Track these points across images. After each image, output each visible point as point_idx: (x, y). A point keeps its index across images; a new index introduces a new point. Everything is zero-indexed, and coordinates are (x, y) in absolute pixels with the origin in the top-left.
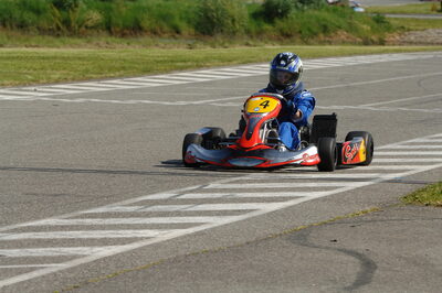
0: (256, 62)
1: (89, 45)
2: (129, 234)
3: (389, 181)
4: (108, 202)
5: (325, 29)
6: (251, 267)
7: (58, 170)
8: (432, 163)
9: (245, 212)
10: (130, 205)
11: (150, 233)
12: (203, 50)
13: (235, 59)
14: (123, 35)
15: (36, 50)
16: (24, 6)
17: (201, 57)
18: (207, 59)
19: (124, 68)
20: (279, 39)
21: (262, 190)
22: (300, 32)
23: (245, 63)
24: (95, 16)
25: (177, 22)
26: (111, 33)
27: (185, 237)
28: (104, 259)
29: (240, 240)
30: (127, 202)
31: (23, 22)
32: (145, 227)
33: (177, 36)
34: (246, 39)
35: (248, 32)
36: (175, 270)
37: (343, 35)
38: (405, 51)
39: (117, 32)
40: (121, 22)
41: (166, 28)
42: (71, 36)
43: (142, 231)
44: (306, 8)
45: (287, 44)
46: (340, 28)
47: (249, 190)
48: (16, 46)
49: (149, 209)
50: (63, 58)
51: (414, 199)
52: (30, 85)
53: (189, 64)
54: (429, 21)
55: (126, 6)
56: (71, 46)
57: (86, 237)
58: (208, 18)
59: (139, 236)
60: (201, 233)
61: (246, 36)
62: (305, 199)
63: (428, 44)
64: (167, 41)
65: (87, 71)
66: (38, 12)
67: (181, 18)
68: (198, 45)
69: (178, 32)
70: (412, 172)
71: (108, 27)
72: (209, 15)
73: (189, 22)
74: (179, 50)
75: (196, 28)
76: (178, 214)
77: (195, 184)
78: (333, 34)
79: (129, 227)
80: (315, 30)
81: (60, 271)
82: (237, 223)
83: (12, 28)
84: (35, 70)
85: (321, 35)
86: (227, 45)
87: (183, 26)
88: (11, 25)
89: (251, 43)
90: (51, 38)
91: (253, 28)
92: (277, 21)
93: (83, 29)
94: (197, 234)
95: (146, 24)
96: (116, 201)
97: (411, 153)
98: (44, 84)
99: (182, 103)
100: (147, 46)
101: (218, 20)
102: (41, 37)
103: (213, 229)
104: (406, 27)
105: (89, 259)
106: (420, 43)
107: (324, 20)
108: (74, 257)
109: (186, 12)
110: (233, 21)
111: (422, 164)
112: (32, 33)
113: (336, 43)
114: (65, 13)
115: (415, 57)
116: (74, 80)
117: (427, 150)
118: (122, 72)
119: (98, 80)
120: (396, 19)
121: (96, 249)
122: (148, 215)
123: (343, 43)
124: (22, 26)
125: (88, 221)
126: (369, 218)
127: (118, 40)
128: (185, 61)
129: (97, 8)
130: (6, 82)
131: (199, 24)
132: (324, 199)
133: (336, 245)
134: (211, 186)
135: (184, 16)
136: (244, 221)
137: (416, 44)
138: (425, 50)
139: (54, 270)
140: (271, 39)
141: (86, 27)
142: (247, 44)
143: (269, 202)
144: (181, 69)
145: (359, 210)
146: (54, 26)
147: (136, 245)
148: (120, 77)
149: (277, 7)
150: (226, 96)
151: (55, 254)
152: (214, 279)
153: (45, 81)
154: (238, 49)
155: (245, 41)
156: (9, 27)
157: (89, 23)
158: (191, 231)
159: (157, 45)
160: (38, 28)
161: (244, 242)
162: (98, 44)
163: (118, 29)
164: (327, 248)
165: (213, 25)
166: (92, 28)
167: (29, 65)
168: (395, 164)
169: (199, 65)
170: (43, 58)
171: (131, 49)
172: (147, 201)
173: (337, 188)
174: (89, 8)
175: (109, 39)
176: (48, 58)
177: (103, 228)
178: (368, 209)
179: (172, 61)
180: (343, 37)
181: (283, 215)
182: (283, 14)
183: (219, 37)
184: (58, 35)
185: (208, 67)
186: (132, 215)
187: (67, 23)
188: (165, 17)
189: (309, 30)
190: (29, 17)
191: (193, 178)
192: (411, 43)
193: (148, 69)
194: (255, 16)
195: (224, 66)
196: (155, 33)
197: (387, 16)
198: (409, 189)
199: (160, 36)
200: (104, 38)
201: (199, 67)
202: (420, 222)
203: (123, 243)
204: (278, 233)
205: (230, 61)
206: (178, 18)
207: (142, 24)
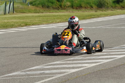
0: (115, 15)
1: (67, 12)
2: (80, 65)
6: (116, 74)
9: (113, 58)
11: (86, 65)
12: (99, 12)
13: (109, 14)
14: (77, 9)
15: (52, 14)
16: (48, 1)
17: (99, 14)
18: (101, 15)
20: (121, 9)
21: (118, 52)
23: (111, 16)
24: (69, 4)
25: (92, 4)
26: (73, 8)
27: (96, 66)
28: (73, 73)
29: (112, 66)
30: (79, 56)
31: (48, 6)
32: (84, 63)
33: (92, 8)
34: (112, 9)
35: (112, 7)
36: (94, 75)
39: (75, 8)
40: (76, 5)
41: (89, 6)
42: (62, 9)
43: (84, 65)
45: (124, 10)
47: (114, 52)
48: (47, 13)
49: (86, 58)
50: (60, 16)
52: (51, 24)
53: (96, 16)
56: (62, 12)
57: (68, 66)
58: (100, 3)
60: (101, 65)
64: (89, 10)
66: (52, 3)
67: (93, 4)
68: (98, 11)
69: (92, 7)
71: (72, 7)
73: (95, 4)
74: (93, 12)
75: (97, 6)
76: (94, 59)
79: (80, 63)
81: (61, 77)
82: (111, 61)
83: (45, 8)
84: (52, 19)
86: (106, 10)
87: (93, 5)
88: (45, 7)
89: (113, 10)
90: (56, 10)
91: (113, 5)
92: (120, 3)
93: (65, 7)
95: (83, 5)
98: (55, 23)
99: (94, 27)
100: (83, 11)
102: (53, 10)
103: (104, 63)
105: (69, 73)
108: (65, 72)
109: (94, 2)
110: (108, 4)
112: (51, 9)
114: (60, 3)
116: (63, 22)
121: (71, 70)
122: (85, 60)
124: (48, 7)
125: (68, 62)
127: (75, 10)
128: (94, 16)
129: (69, 1)
130: (44, 23)
131: (98, 5)
136: (113, 61)
139: (59, 76)
140: (119, 9)
141: (66, 7)
142: (112, 10)
143: (120, 55)
144: (93, 18)
146: (57, 7)
147: (82, 69)
150: (107, 25)
151: (59, 72)
152: (105, 78)
153: (55, 22)
154: (109, 12)
155: (111, 9)
156: (44, 8)
157: (67, 6)
158: (98, 64)
159: (86, 11)
160: (53, 8)
161: (113, 67)
162: (69, 12)
163: (75, 7)
165: (102, 5)
166: (68, 7)
167: (50, 18)
169: (98, 16)
170: (54, 16)
171: (79, 12)
174: (67, 1)
175: (73, 10)
176: (56, 16)
177: (72, 64)
179: (91, 16)
181: (124, 59)
182: (122, 1)
183: (104, 9)
184: (58, 9)
185: (101, 17)
186: (81, 60)
187: (61, 6)
188: (88, 3)
190: (50, 4)
193: (84, 18)
194: (114, 2)
195: (105, 17)
196: (86, 8)
199: (87, 9)
200: (71, 10)
201: (99, 17)
203: (79, 68)
204: (123, 64)
205: (107, 15)
206: (92, 3)
207: (82, 5)
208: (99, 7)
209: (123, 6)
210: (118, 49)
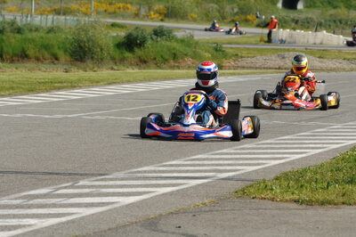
0: (119, 83)
2: (14, 222)
3: (223, 179)
5: (175, 57)
8: (258, 164)
9: (108, 204)
10: (16, 199)
11: (32, 221)
12: (76, 73)
13: (102, 81)
14: (12, 61)
17: (75, 79)
18: (79, 81)
19: (12, 88)
20: (138, 65)
22: (155, 59)
23: (109, 84)
25: (56, 50)
26: (3, 61)
27: (59, 224)
29: (104, 227)
30: (13, 196)
32: (27, 216)
33: (56, 62)
34: (111, 64)
35: (113, 59)
38: (239, 74)
39: (7, 59)
40: (11, 51)
41: (47, 55)
43: (25, 220)
44: (159, 39)
45: (144, 69)
46: (186, 55)
47: (111, 187)
49: (31, 202)
51: (242, 193)
53: (65, 84)
54: (258, 50)
55: (15, 38)
58: (80, 47)
59: (21, 223)
60: (73, 221)
61: (111, 62)
62: (157, 194)
63: (256, 68)
64: (48, 66)
67: (59, 48)
68: (73, 70)
69: (57, 59)
70: (243, 172)
72: (82, 45)
73: (66, 51)
74: (57, 73)
75: (72, 56)
76: (54, 206)
77: (68, 182)
78: (181, 61)
79: (15, 216)
80: (167, 57)
82: (101, 213)
85: (172, 61)
86: (96, 69)
87: (61, 53)
89: (115, 67)
91: (117, 54)
92: (136, 49)
94: (68, 222)
95: (31, 52)
96: (4, 196)
97: (242, 156)
99: (59, 116)
100: (31, 70)
101: (89, 49)
103: (83, 218)
104: (240, 54)
106: (251, 68)
107: (174, 49)
109: (63, 43)
110: (101, 50)
111: (250, 165)
113: (184, 68)
115: (246, 79)
117: (254, 154)
118: (11, 91)
120: (232, 48)
122: (30, 207)
123: (189, 67)
126: (207, 209)
127: (8, 65)
128: (61, 83)
131: (73, 52)
132: (171, 194)
133: (181, 231)
134: (81, 183)
135: (61, 46)
136: (107, 211)
137: (248, 68)
138: (254, 73)
140: (131, 65)
142: (112, 69)
143: (127, 196)
144: (59, 89)
145: (199, 202)
147: (19, 231)
148: (10, 95)
149: (136, 38)
150: (95, 110)
154: (105, 73)
155: (111, 66)
158: (64, 219)
159: (40, 70)
161: (107, 228)
163: (8, 57)
164: (173, 233)
165: (85, 53)
168: (229, 165)
169: (73, 85)
171: (18, 72)
172: (29, 195)
173: (181, 184)
175: (2, 65)
178: (206, 201)
179: (52, 82)
180: (189, 62)
181: (138, 207)
182: (141, 44)
183: (90, 63)
185: (80, 87)
186: (17, 207)
188: (46, 47)
189: (162, 57)
191: (67, 177)
192: (243, 68)
193: (32, 89)
194: (119, 46)
195: (93, 86)
196: (38, 59)
197: (224, 46)
198: (240, 185)
199: (42, 62)
201: (73, 87)
202: (247, 211)
203: (10, 230)
204: (134, 221)
205: (98, 82)
206: (56, 48)
207: (28, 52)
208: (77, 60)
209: (144, 57)
210: (122, 179)
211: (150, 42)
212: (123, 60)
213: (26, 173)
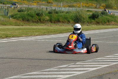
0: (90, 30)
1: (46, 26)
2: (55, 76)
4: (50, 68)
5: (108, 21)
7: (37, 59)
9: (86, 70)
10: (56, 68)
11: (61, 76)
13: (84, 29)
14: (55, 23)
15: (31, 27)
16: (28, 15)
19: (55, 32)
20: (96, 24)
22: (102, 22)
23: (87, 30)
24: (48, 18)
25: (69, 19)
26: (52, 23)
27: (70, 77)
29: (85, 78)
30: (55, 68)
32: (59, 74)
33: (69, 23)
35: (88, 22)
37: (113, 23)
40: (54, 19)
41: (66, 21)
42: (41, 23)
43: (58, 76)
44: (103, 15)
45: (98, 25)
46: (112, 21)
47: (87, 65)
48: (26, 26)
49: (61, 70)
50: (39, 29)
52: (30, 36)
55: (55, 15)
56: (41, 26)
57: (44, 77)
61: (87, 23)
62: (102, 67)
64: (67, 24)
65: (45, 32)
66: (32, 17)
67: (70, 18)
69: (69, 22)
71: (51, 21)
72: (78, 17)
73: (72, 19)
74: (69, 27)
75: (74, 21)
76: (68, 71)
78: (110, 23)
79: (55, 74)
80: (106, 21)
82: (84, 73)
84: (31, 32)
85: (107, 23)
87: (71, 20)
91: (89, 21)
92: (96, 19)
93: (44, 21)
94: (73, 76)
95: (61, 20)
96: (52, 68)
98: (33, 36)
100: (61, 26)
101: (80, 19)
102: (33, 23)
103: (78, 75)
107: (108, 19)
109: (72, 17)
110: (84, 19)
112: (30, 22)
113: (111, 25)
114: (39, 17)
116: (41, 35)
119: (48, 35)
122: (60, 71)
123: (113, 25)
124: (28, 20)
125: (44, 73)
129: (48, 16)
130: (23, 36)
132: (107, 67)
134: (77, 63)
136: (86, 73)
140: (94, 24)
142: (88, 25)
143: (92, 68)
144: (70, 32)
145: (116, 70)
146: (37, 21)
148: (54, 34)
149: (95, 15)
154: (85, 27)
156: (24, 21)
158: (71, 75)
159: (64, 26)
162: (48, 25)
165: (78, 20)
166: (47, 21)
167: (29, 31)
170: (33, 29)
171: (57, 26)
173: (110, 64)
174: (46, 16)
175: (51, 24)
176: (35, 29)
177: (48, 75)
179: (68, 30)
181: (96, 71)
182: (97, 17)
184: (37, 23)
186: (56, 71)
187: (40, 20)
188: (66, 18)
189: (104, 21)
190: (30, 18)
191: (72, 61)
193: (61, 32)
194: (90, 18)
196: (63, 22)
204: (95, 76)
207: (60, 20)
209: (98, 22)
210: (91, 62)
211: (100, 16)
212: (91, 22)
213: (59, 60)
